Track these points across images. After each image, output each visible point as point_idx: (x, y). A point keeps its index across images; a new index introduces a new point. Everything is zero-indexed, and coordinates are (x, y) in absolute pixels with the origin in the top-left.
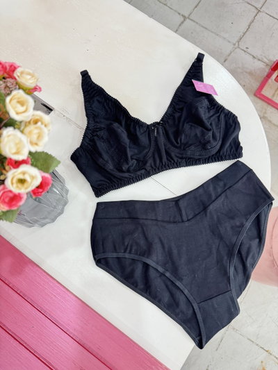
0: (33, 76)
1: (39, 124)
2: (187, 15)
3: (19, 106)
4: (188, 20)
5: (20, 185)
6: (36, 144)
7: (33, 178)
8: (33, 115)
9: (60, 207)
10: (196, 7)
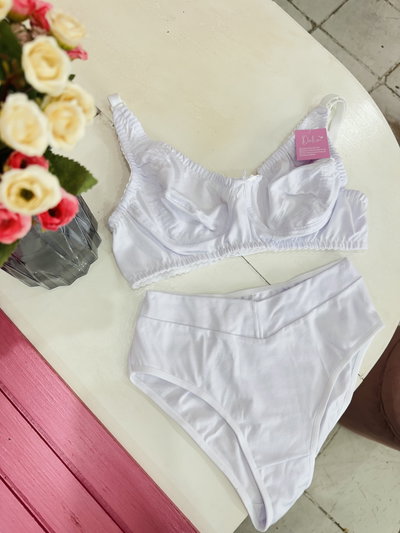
0: (77, 26)
1: (74, 103)
2: (318, 22)
3: (44, 64)
4: (318, 29)
5: (22, 201)
6: (63, 138)
7: (47, 192)
8: (66, 88)
9: (83, 264)
10: (334, 13)
